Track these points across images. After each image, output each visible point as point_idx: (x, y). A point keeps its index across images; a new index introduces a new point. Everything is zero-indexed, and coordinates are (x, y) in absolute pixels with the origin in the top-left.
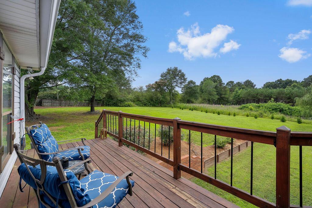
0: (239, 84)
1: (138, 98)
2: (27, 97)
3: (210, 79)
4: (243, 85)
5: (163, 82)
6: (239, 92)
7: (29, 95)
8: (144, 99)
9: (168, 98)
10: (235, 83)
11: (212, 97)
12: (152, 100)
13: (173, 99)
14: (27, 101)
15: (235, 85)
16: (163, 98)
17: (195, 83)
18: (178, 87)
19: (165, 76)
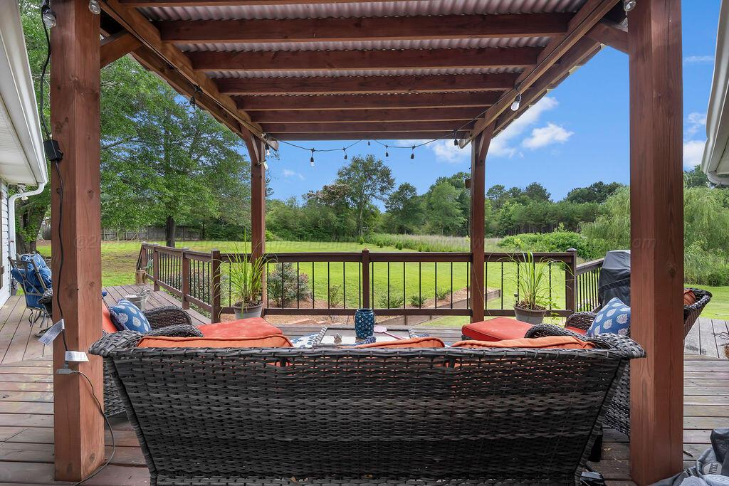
0: (515, 192)
1: (285, 222)
2: (21, 220)
3: (449, 180)
4: (524, 194)
5: (340, 188)
6: (512, 208)
7: (25, 217)
8: (297, 225)
9: (353, 222)
10: (507, 189)
11: (451, 220)
12: (316, 227)
13: (365, 225)
14: (21, 229)
15: (505, 194)
16: (341, 221)
17: (414, 190)
18: (376, 197)
19: (346, 174)
